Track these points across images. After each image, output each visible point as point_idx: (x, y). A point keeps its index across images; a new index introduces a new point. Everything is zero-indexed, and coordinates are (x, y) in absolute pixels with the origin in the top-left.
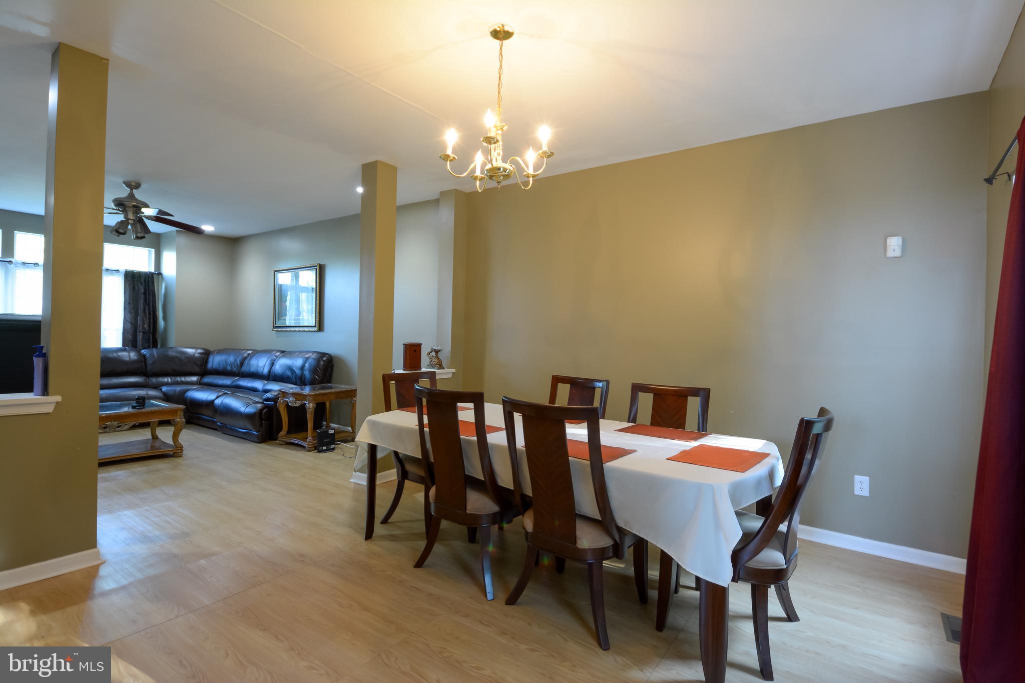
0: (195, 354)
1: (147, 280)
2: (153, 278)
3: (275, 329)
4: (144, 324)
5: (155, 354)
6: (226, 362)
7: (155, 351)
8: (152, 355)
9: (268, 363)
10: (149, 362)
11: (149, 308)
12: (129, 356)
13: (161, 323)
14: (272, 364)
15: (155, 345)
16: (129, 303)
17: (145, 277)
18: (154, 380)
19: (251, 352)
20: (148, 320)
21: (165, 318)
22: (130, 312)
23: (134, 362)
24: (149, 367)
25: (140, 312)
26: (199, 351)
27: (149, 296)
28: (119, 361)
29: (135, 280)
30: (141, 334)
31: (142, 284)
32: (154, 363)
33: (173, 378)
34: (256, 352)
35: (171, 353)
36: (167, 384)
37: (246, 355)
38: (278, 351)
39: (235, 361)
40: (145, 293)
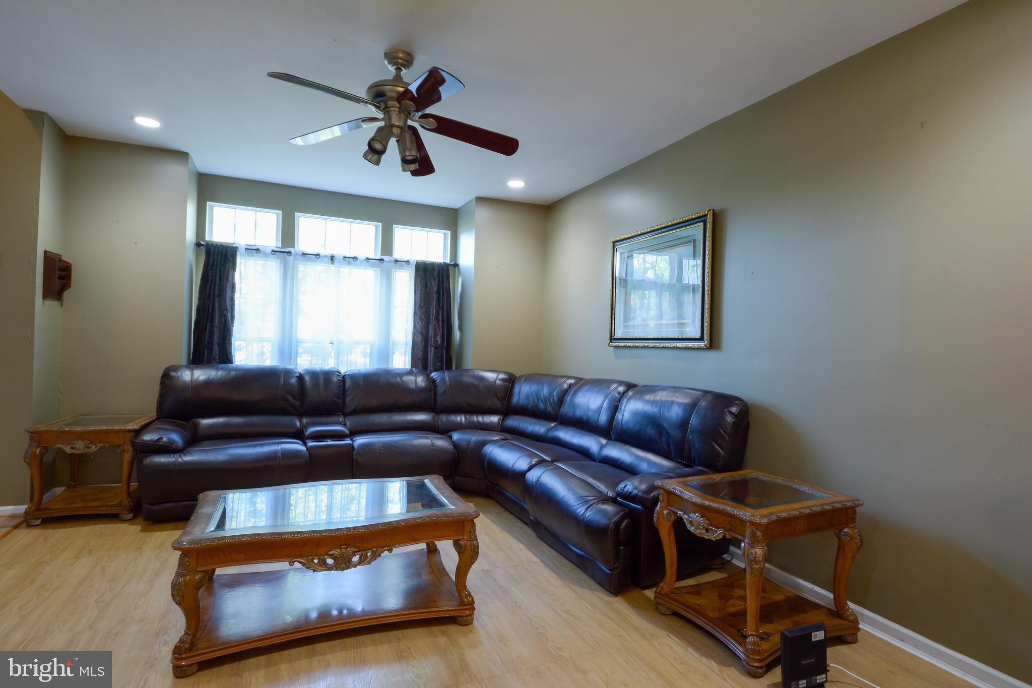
0: (496, 382)
1: (441, 274)
2: (448, 271)
3: (614, 344)
4: (436, 335)
5: (447, 379)
6: (537, 394)
7: (447, 374)
8: (443, 379)
9: (605, 405)
10: (440, 390)
11: (443, 314)
12: (416, 382)
13: (457, 334)
14: (615, 408)
15: (449, 368)
16: (420, 307)
17: (439, 270)
18: (444, 418)
19: (572, 381)
20: (441, 330)
21: (461, 328)
22: (421, 319)
23: (420, 390)
24: (439, 399)
25: (432, 318)
26: (502, 376)
27: (443, 296)
28: (402, 389)
29: (427, 274)
30: (433, 349)
31: (435, 280)
32: (445, 393)
33: (468, 416)
34: (581, 383)
35: (467, 379)
36: (459, 427)
37: (565, 386)
38: (621, 383)
39: (551, 394)
40: (438, 292)
